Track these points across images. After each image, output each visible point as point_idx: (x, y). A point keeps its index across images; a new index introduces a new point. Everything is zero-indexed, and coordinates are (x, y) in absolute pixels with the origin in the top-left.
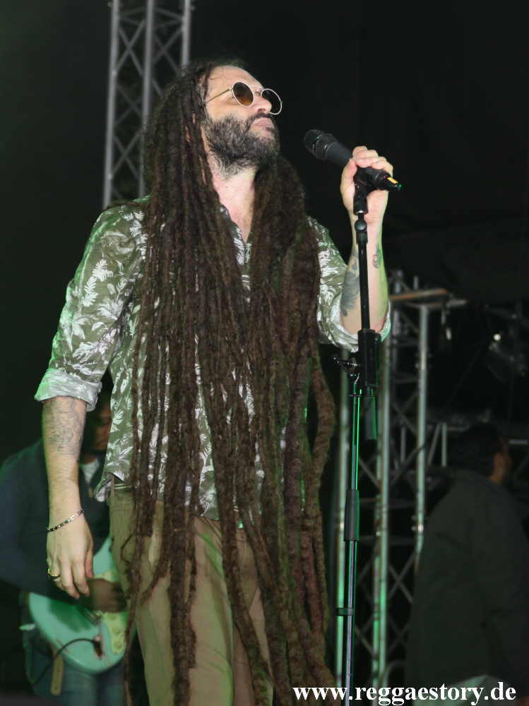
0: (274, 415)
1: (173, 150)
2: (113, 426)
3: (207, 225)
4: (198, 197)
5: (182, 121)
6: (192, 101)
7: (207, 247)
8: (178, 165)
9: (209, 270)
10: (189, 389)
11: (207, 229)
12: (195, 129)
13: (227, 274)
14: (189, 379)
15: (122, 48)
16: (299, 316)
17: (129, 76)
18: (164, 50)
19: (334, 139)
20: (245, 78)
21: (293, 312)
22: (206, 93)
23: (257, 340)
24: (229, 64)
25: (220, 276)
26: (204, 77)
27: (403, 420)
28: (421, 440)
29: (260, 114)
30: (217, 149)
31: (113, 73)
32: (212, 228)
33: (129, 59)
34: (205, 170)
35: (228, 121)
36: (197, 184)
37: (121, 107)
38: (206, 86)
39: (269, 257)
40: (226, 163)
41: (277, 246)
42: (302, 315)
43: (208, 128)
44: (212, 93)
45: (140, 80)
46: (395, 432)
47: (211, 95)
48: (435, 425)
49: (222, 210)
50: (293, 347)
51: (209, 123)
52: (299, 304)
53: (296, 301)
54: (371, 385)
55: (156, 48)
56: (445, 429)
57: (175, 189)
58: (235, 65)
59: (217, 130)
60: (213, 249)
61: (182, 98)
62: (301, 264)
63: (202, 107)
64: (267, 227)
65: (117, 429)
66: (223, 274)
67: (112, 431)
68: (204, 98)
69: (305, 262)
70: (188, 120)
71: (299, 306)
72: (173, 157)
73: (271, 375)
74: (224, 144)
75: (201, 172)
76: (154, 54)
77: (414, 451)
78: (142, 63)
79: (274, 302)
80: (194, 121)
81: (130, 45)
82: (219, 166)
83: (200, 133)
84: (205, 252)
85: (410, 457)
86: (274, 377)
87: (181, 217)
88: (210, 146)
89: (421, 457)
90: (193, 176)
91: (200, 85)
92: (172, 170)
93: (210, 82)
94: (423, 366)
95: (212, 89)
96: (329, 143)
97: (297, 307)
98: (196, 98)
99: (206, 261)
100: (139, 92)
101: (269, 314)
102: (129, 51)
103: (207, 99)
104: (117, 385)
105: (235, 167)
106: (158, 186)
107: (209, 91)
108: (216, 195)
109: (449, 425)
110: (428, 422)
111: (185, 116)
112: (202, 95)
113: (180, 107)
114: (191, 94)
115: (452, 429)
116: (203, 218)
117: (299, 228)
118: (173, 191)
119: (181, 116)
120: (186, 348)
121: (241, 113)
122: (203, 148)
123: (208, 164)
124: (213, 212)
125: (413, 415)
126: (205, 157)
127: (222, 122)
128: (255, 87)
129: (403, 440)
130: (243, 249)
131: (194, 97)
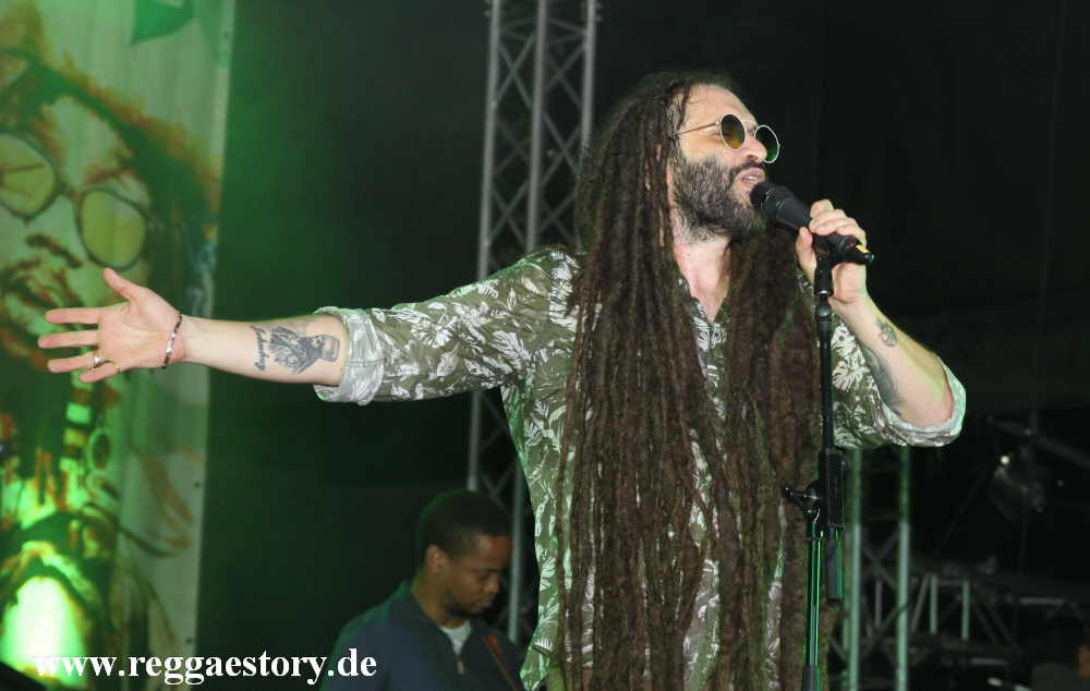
0: (762, 561)
1: (625, 198)
2: (542, 581)
3: (657, 306)
4: (649, 269)
5: (642, 156)
6: (658, 131)
7: (653, 338)
8: (629, 220)
9: (654, 370)
10: (625, 530)
11: (657, 313)
12: (658, 168)
13: (679, 377)
14: (627, 516)
15: (504, 71)
16: (793, 421)
17: (513, 109)
18: (559, 75)
19: (789, 193)
20: (737, 108)
21: (785, 417)
22: (681, 122)
23: (738, 463)
24: (715, 82)
25: (669, 379)
26: (681, 97)
27: (878, 570)
28: (903, 599)
29: (751, 162)
30: (685, 202)
31: (492, 105)
32: (663, 312)
33: (513, 87)
34: (665, 230)
35: (708, 165)
36: (651, 248)
37: (502, 150)
38: (682, 112)
39: (751, 347)
40: (693, 224)
41: (763, 329)
42: (797, 420)
43: (679, 170)
44: (690, 123)
45: (528, 114)
46: (867, 588)
47: (687, 124)
48: (921, 578)
49: (681, 282)
50: (787, 464)
51: (682, 162)
52: (793, 405)
53: (789, 401)
54: (836, 525)
55: (549, 72)
56: (934, 582)
57: (622, 253)
58: (722, 86)
59: (690, 174)
60: (662, 340)
61: (646, 123)
62: (793, 352)
63: (674, 139)
64: (747, 305)
65: (549, 585)
66: (674, 377)
67: (542, 588)
68: (678, 128)
69: (798, 351)
70: (651, 153)
71: (793, 408)
72: (624, 207)
73: (759, 506)
74: (696, 197)
75: (658, 232)
76: (547, 80)
77: (892, 614)
78: (530, 91)
79: (759, 405)
80: (658, 157)
81: (514, 67)
82: (683, 223)
83: (665, 175)
84: (651, 345)
85: (888, 620)
86: (762, 509)
87: (626, 294)
88: (675, 193)
89: (903, 620)
90: (647, 235)
91: (673, 107)
92: (620, 225)
93: (689, 108)
94: (904, 498)
95: (689, 117)
96: (781, 199)
97: (789, 409)
98: (665, 127)
99: (651, 359)
100: (525, 131)
101: (754, 423)
102: (513, 74)
103: (682, 130)
104: (542, 521)
105: (703, 231)
106: (598, 247)
107: (686, 118)
108: (675, 265)
109: (941, 577)
110: (912, 574)
111: (647, 150)
112: (676, 121)
113: (642, 135)
114: (659, 121)
115: (946, 583)
116: (654, 298)
117: (792, 302)
118: (618, 256)
119: (643, 148)
120: (623, 475)
121: (727, 156)
122: (666, 198)
123: (670, 221)
124: (667, 290)
125: (891, 563)
126: (667, 210)
127: (701, 165)
128: (748, 121)
129: (879, 597)
130: (708, 331)
131: (662, 124)
